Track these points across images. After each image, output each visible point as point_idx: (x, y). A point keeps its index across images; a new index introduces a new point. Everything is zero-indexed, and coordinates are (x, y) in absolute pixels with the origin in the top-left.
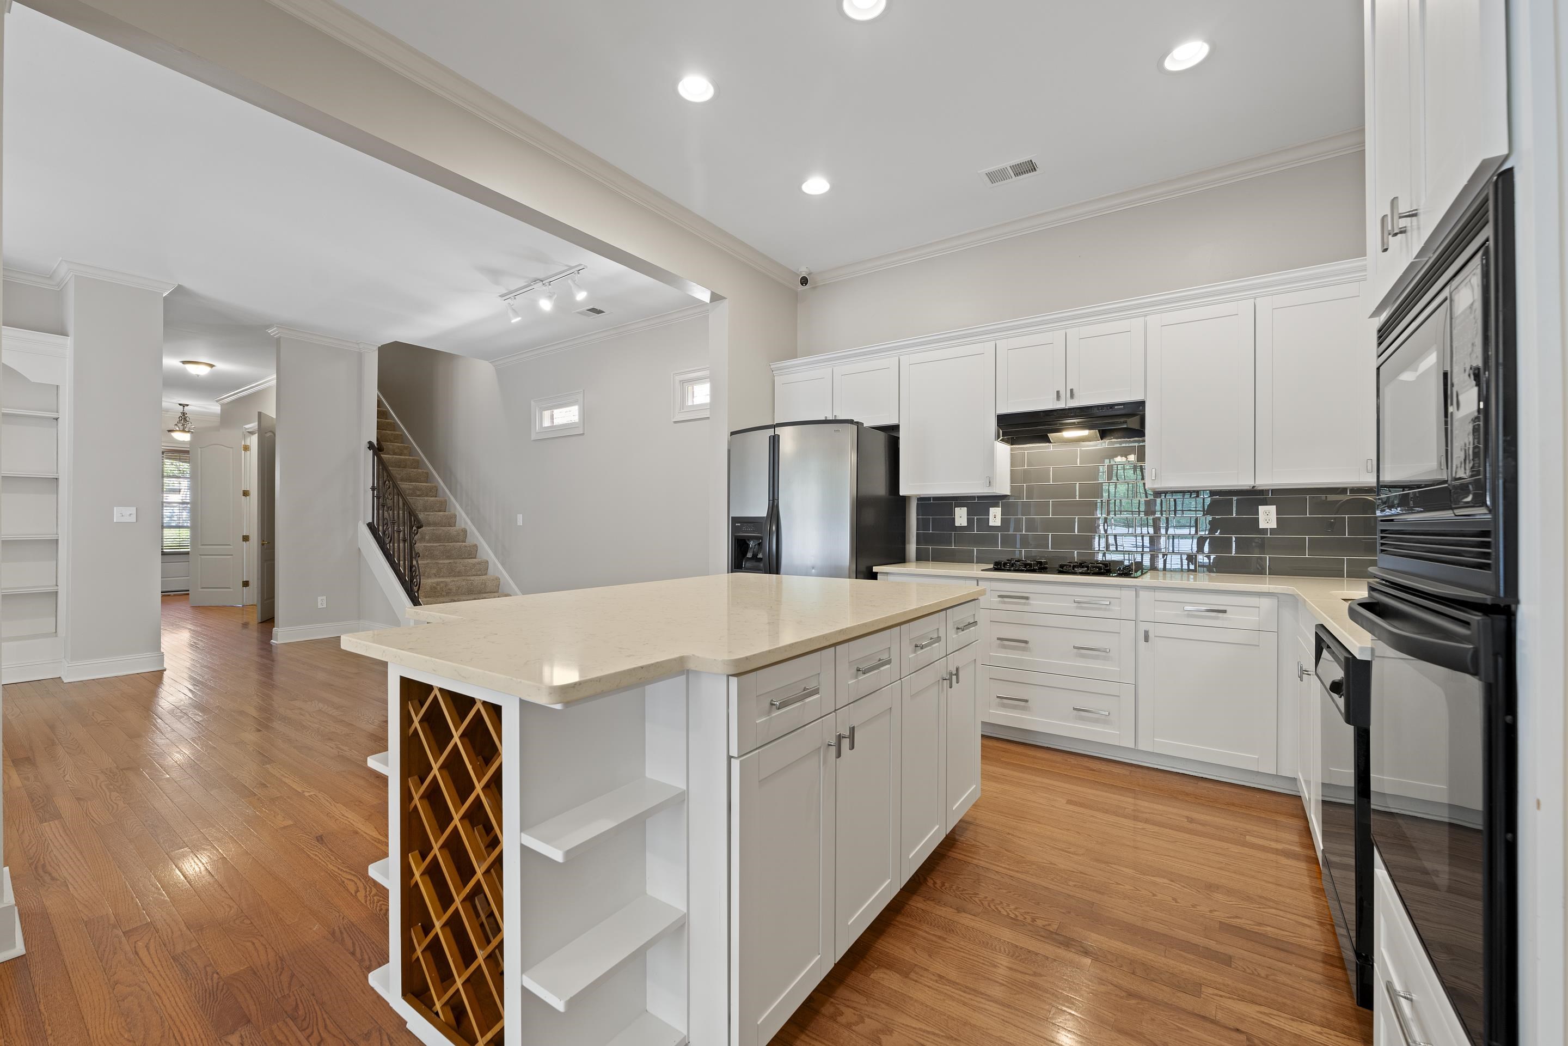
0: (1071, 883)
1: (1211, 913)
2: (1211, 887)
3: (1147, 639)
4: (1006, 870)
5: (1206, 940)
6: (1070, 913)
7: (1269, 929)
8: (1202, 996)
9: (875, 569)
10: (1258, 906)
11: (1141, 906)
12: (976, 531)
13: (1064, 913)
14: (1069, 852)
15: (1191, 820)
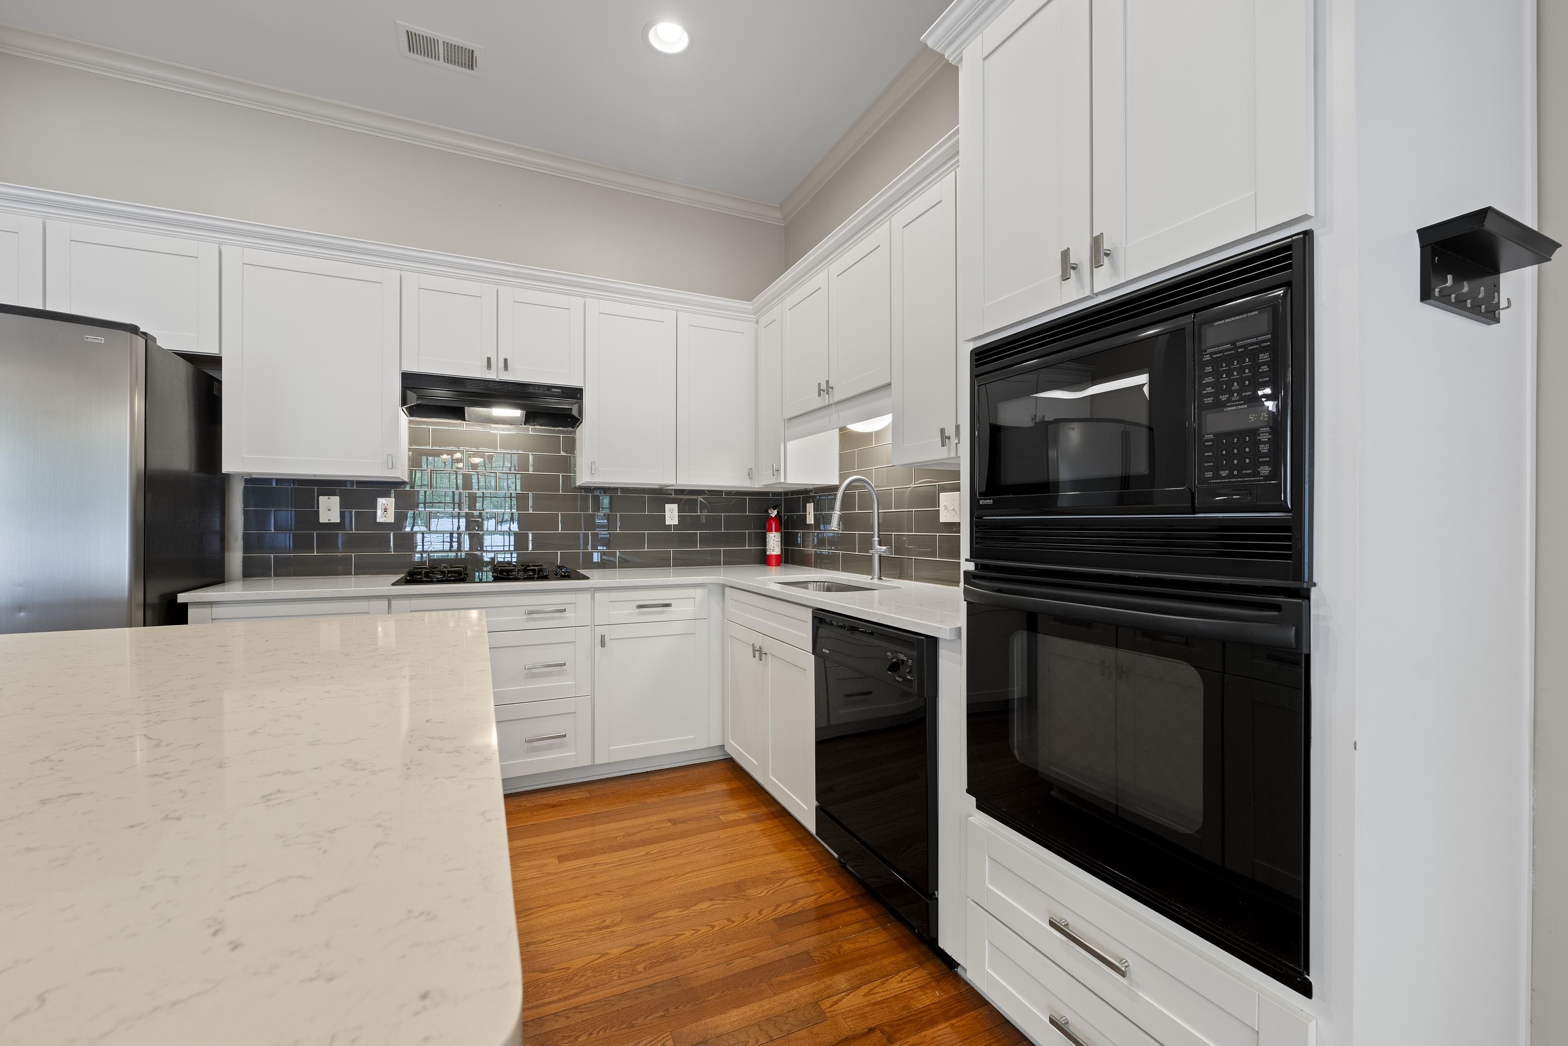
0: (640, 968)
1: (761, 915)
2: (740, 887)
3: (603, 644)
4: (563, 1004)
5: (782, 947)
6: (668, 1010)
7: (802, 902)
8: (828, 1015)
9: (182, 598)
10: (779, 884)
11: (714, 949)
12: (354, 530)
13: (663, 1016)
14: (607, 927)
15: (674, 822)
